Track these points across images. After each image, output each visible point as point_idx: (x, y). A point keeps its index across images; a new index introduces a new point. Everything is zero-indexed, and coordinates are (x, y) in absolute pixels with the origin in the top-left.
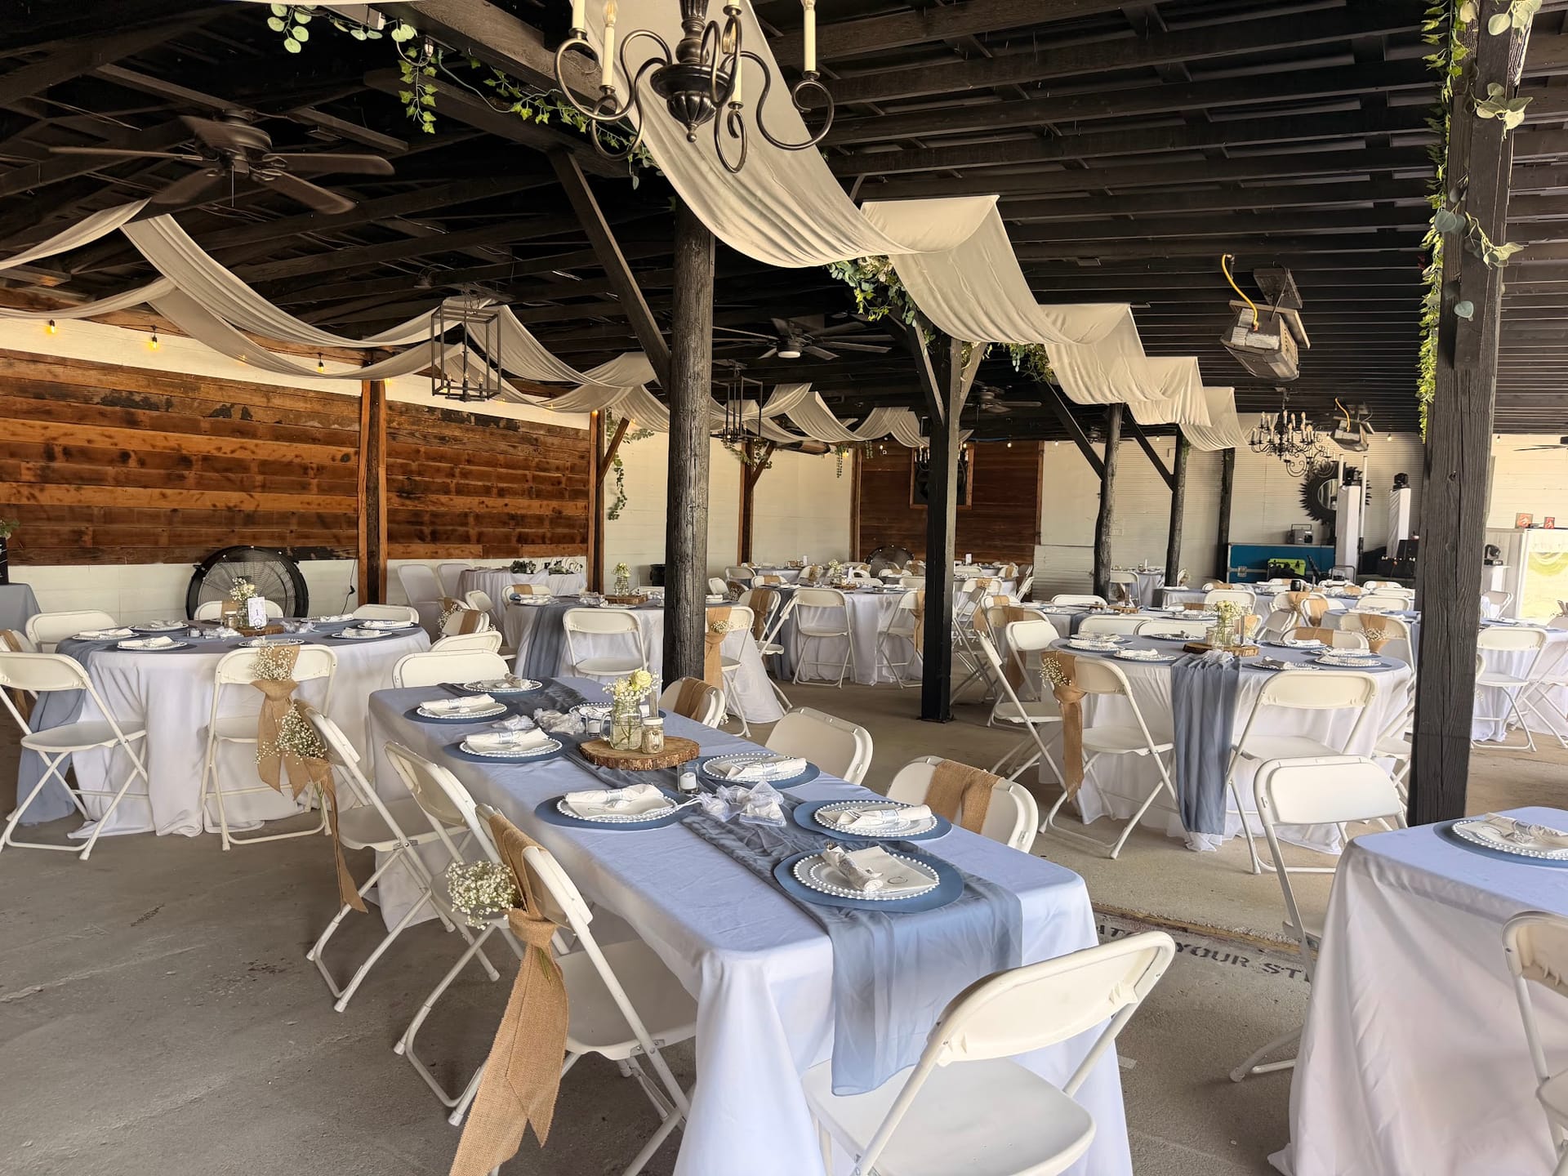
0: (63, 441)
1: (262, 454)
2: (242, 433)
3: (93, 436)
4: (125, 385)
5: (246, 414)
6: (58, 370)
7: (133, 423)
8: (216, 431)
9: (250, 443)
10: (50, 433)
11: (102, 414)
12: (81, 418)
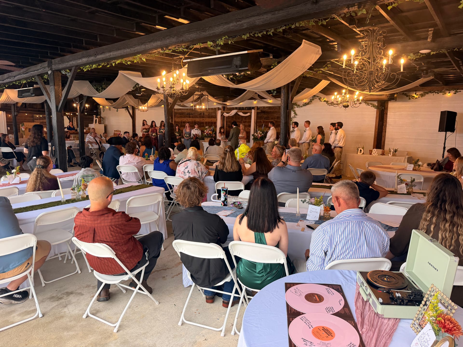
0: (183, 121)
1: (206, 121)
2: (203, 117)
3: (186, 120)
4: (189, 111)
5: (204, 114)
6: (182, 110)
7: (190, 117)
8: (200, 117)
9: (204, 119)
10: (182, 120)
11: (187, 116)
12: (184, 117)
